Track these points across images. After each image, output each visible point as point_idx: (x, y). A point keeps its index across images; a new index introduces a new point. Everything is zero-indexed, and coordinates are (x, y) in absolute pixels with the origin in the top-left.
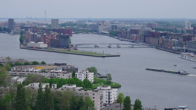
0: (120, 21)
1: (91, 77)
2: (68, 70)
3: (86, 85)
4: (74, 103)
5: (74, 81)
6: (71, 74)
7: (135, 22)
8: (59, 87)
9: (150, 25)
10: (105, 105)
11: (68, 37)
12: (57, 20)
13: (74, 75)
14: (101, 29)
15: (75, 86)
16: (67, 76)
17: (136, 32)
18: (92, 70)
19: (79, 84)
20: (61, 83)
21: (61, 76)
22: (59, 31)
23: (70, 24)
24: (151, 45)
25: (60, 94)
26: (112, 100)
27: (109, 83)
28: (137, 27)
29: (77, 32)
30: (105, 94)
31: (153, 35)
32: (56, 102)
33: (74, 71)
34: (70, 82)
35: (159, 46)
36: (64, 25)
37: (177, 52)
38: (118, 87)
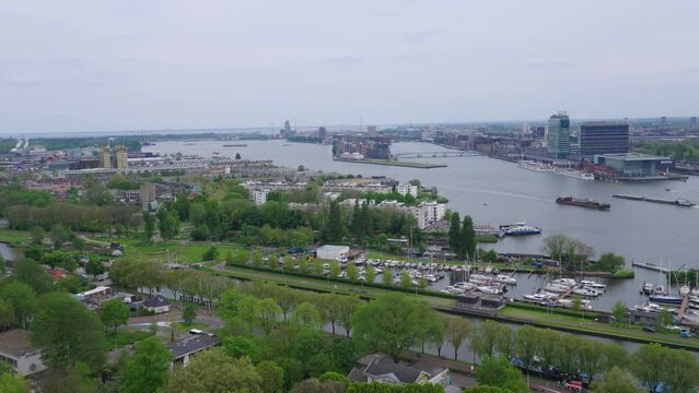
0: (448, 126)
1: (414, 191)
2: (388, 184)
3: (409, 200)
4: (396, 221)
5: (394, 196)
6: (391, 188)
7: (464, 127)
8: (377, 203)
9: (481, 130)
10: (431, 223)
11: (387, 146)
12: (374, 127)
13: (394, 189)
14: (424, 136)
15: (395, 202)
16: (387, 191)
17: (465, 138)
18: (415, 183)
19: (400, 199)
20: (379, 199)
21: (379, 191)
22: (376, 139)
23: (388, 131)
24: (483, 153)
25: (379, 211)
26: (439, 217)
27: (434, 198)
28: (467, 132)
29: (398, 139)
30: (430, 210)
31: (485, 141)
32: (375, 220)
33: (394, 184)
34: (390, 197)
35: (492, 154)
36: (382, 133)
37: (514, 160)
38: (445, 201)
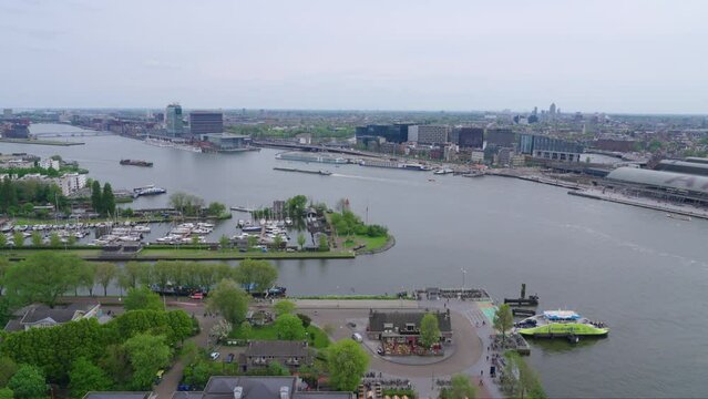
0: (83, 111)
1: (56, 165)
2: (30, 160)
3: (52, 173)
4: (40, 191)
5: (37, 169)
6: (33, 163)
7: (98, 112)
8: (20, 177)
9: (112, 114)
10: (74, 190)
11: (25, 127)
12: (11, 110)
13: (36, 164)
14: (61, 118)
15: (38, 175)
16: (29, 166)
17: (100, 121)
18: (56, 158)
19: (43, 172)
20: (22, 173)
21: (21, 167)
22: (14, 121)
23: (26, 114)
24: (115, 133)
25: (22, 183)
26: (81, 186)
27: (76, 170)
28: (100, 116)
29: (35, 121)
30: (73, 180)
31: (117, 124)
32: (19, 191)
33: (36, 160)
34: (33, 171)
35: (126, 133)
36: (19, 115)
37: (143, 138)
38: (86, 172)
